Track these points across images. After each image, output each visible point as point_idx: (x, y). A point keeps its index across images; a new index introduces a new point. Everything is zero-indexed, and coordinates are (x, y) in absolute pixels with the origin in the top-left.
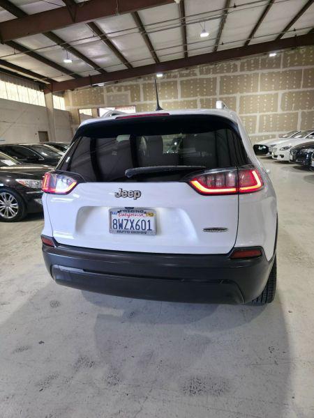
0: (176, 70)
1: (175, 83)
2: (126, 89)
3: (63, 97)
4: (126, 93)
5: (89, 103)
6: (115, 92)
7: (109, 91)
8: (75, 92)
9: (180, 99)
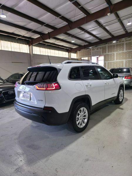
0: (124, 38)
1: (123, 44)
2: (100, 48)
3: (76, 53)
4: (100, 50)
5: (85, 55)
6: (96, 50)
7: (93, 50)
8: (80, 51)
9: (125, 51)
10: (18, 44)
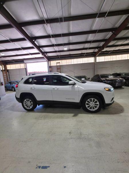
10: (87, 58)
